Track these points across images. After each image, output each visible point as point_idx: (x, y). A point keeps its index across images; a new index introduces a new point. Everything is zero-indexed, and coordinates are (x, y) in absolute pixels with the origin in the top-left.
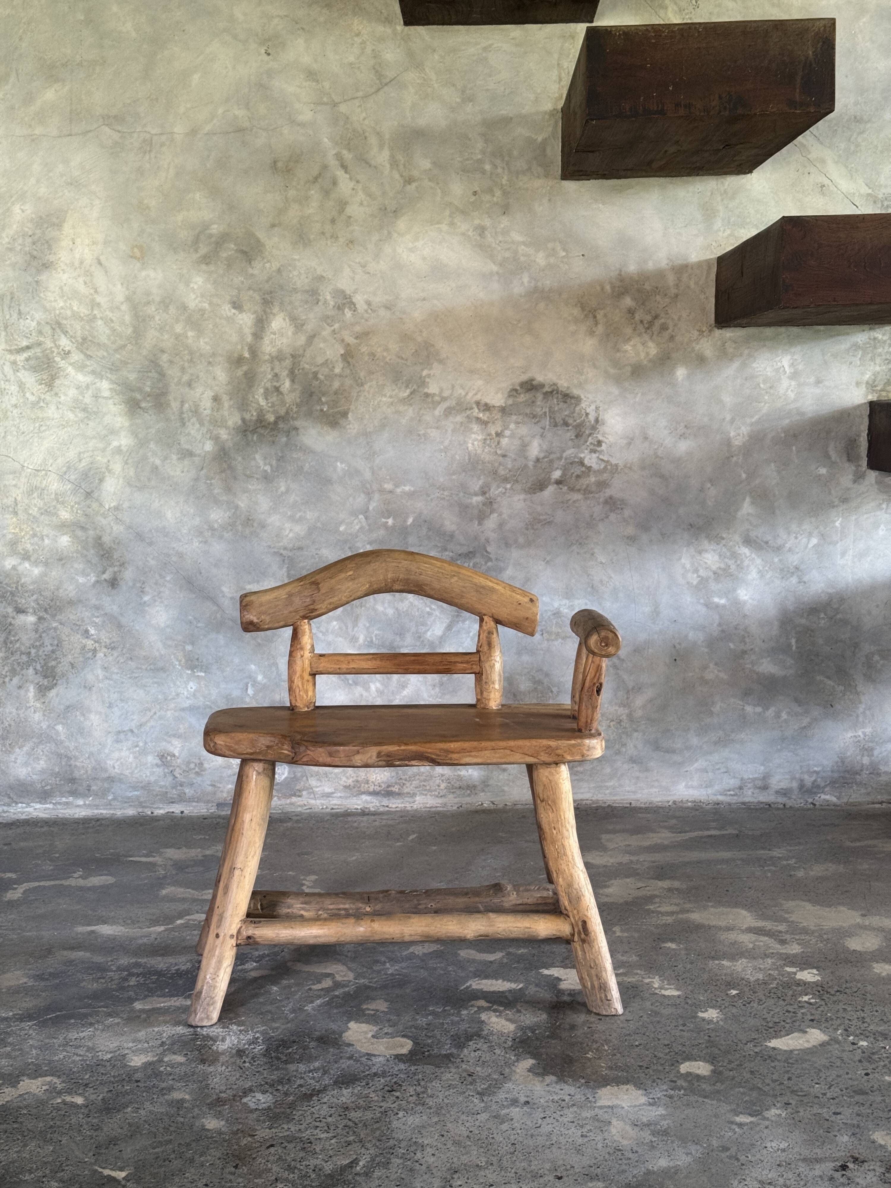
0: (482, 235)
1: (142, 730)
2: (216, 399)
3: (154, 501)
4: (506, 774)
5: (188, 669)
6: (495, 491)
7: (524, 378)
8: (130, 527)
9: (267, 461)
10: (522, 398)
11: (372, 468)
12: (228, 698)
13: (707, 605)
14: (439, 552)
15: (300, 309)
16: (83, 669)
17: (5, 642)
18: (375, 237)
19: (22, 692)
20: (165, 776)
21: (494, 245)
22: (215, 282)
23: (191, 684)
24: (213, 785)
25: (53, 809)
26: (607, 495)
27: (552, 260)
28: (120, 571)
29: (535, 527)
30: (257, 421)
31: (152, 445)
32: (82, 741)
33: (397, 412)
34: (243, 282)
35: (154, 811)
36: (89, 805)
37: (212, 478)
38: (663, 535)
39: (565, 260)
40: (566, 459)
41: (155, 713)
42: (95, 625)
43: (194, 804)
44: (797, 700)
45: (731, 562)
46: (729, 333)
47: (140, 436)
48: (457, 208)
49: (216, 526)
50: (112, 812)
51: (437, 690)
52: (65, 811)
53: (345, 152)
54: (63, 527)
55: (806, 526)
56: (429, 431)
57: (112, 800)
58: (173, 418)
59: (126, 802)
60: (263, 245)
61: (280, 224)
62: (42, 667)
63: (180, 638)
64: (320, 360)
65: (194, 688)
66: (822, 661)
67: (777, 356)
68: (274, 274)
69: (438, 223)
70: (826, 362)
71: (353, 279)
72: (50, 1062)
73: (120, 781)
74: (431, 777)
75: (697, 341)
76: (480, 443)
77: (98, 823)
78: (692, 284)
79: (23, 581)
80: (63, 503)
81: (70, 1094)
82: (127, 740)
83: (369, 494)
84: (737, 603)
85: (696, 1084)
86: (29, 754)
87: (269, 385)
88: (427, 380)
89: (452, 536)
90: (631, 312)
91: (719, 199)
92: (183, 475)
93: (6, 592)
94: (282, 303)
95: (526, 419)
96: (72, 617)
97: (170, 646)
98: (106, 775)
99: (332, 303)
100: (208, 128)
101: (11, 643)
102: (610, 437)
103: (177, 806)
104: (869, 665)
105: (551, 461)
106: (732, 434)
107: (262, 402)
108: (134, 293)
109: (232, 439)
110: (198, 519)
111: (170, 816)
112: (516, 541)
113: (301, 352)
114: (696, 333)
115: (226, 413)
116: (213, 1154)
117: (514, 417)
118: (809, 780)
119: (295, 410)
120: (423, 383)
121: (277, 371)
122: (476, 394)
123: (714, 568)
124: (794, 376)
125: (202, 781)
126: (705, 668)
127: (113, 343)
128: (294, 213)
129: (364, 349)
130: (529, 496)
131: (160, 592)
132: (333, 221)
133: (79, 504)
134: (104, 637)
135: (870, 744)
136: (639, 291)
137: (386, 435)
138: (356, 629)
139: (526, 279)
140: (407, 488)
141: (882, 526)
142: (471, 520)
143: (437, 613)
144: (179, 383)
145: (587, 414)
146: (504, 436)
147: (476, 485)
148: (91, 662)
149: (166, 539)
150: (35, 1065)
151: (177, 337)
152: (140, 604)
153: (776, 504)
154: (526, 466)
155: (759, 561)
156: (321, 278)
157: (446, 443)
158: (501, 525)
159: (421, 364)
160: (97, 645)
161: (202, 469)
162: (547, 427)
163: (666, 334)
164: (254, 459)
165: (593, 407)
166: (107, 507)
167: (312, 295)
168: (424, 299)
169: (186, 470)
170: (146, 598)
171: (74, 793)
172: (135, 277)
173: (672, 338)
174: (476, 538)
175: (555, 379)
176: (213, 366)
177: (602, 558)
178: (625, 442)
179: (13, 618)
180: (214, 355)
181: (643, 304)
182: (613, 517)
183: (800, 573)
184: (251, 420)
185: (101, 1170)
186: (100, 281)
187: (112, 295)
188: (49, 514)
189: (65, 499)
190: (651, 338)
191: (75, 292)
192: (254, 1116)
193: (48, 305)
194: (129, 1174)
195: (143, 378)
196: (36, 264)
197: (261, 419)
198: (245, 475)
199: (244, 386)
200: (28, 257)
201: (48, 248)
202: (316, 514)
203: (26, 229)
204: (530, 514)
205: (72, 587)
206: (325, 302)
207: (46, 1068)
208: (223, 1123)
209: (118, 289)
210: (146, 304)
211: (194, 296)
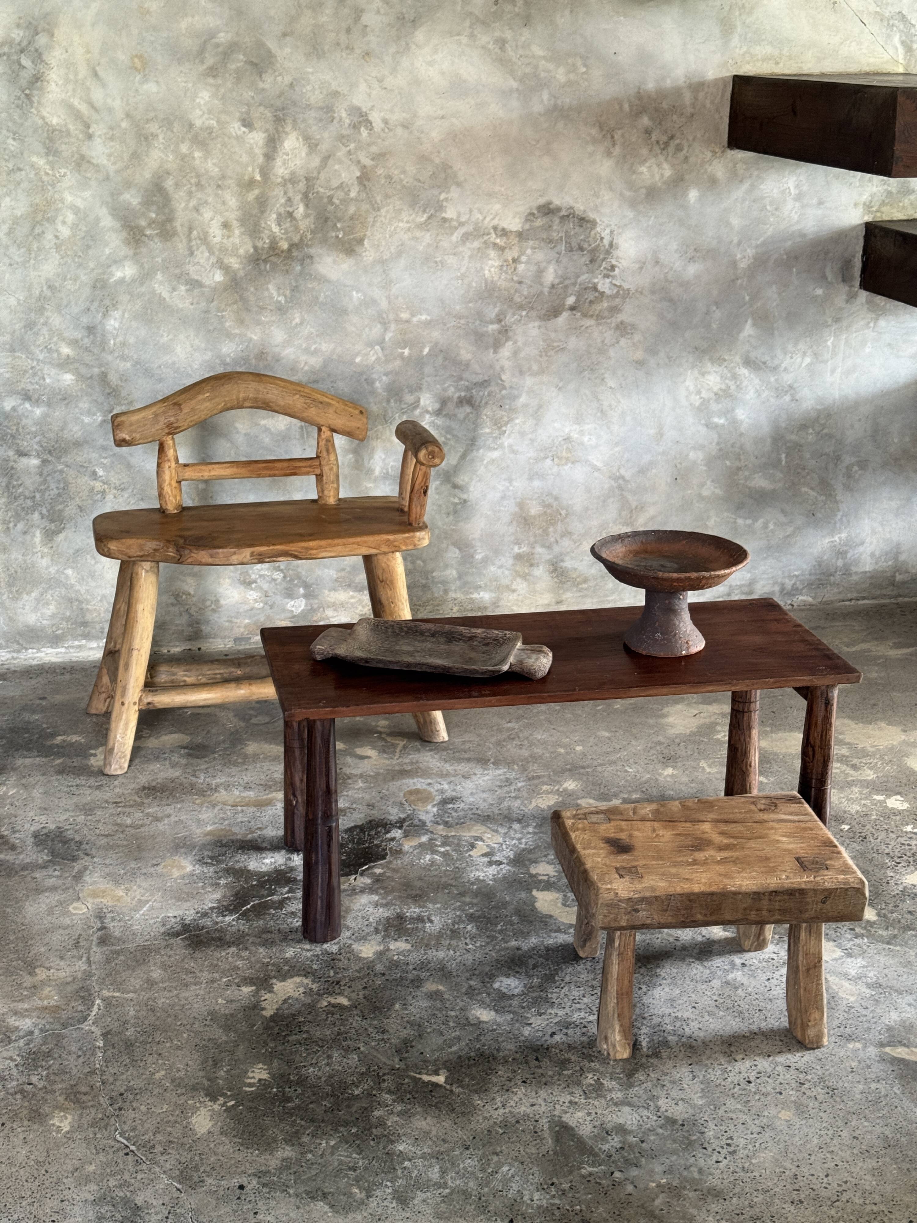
0: (502, 48)
2: (226, 225)
3: (162, 336)
4: (515, 594)
6: (510, 319)
7: (542, 201)
8: (137, 363)
9: (281, 291)
10: (539, 222)
11: (388, 298)
13: (707, 426)
14: (454, 382)
15: (314, 128)
16: (91, 512)
17: (7, 487)
18: (392, 49)
19: (28, 537)
20: (181, 615)
21: (514, 59)
22: (223, 98)
24: (230, 621)
25: (66, 653)
26: (619, 320)
27: (572, 76)
29: (549, 354)
30: (270, 248)
31: (159, 276)
32: (93, 584)
33: (415, 238)
34: (253, 98)
35: (170, 649)
37: (223, 311)
38: (669, 358)
39: (585, 76)
40: (580, 284)
42: (104, 466)
43: (211, 640)
44: (783, 511)
45: (731, 383)
46: (740, 155)
47: (144, 266)
48: (477, 19)
49: (228, 360)
51: (451, 517)
52: (80, 654)
54: (65, 364)
55: (801, 346)
56: (446, 257)
58: (180, 246)
60: (274, 57)
61: (292, 33)
62: (48, 511)
64: (335, 183)
66: (808, 474)
67: (784, 177)
68: (287, 88)
69: (458, 35)
70: (828, 183)
71: (369, 95)
72: (286, 961)
74: (444, 601)
75: (710, 162)
76: (496, 270)
78: (708, 102)
79: (24, 422)
80: (64, 340)
81: (330, 994)
83: (385, 324)
84: (734, 422)
85: (873, 930)
86: (38, 601)
87: (282, 210)
88: (445, 204)
89: (467, 365)
90: (648, 132)
91: (737, 13)
92: (192, 307)
93: (6, 435)
94: (294, 121)
95: (542, 244)
96: (79, 459)
99: (347, 121)
101: (14, 487)
102: (623, 261)
103: (194, 643)
104: (849, 475)
105: (566, 287)
106: (739, 256)
107: (275, 229)
108: (136, 109)
109: (244, 268)
111: (186, 653)
112: (530, 369)
113: (315, 174)
114: (709, 154)
115: (237, 241)
116: (509, 1047)
117: (531, 243)
118: (789, 584)
119: (309, 237)
120: (440, 208)
121: (290, 194)
122: (493, 219)
123: (715, 389)
124: (799, 197)
125: (219, 618)
126: (702, 485)
127: (114, 163)
128: (306, 21)
129: (380, 171)
130: (543, 323)
132: (348, 31)
133: (81, 340)
134: (114, 479)
135: (845, 548)
136: (656, 110)
137: (402, 262)
139: (545, 96)
140: (423, 317)
141: (869, 344)
142: (487, 348)
143: (452, 442)
144: (186, 208)
145: (602, 238)
146: (521, 263)
147: (492, 312)
148: (100, 504)
149: (175, 375)
150: (273, 965)
151: (183, 158)
153: (775, 325)
154: (542, 292)
155: (757, 381)
156: (336, 94)
157: (463, 270)
158: (515, 353)
159: (439, 187)
160: (106, 486)
161: (213, 301)
162: (563, 252)
163: (681, 155)
164: (268, 289)
165: (608, 231)
166: (112, 342)
167: (327, 113)
168: (443, 117)
169: (195, 302)
171: (87, 636)
172: (137, 91)
173: (686, 158)
174: (491, 367)
175: (572, 203)
176: (222, 189)
177: (611, 383)
178: (637, 266)
179: (15, 461)
180: (223, 177)
181: (660, 124)
182: (623, 342)
183: (792, 392)
184: (263, 248)
185: (418, 1076)
186: (98, 95)
187: (110, 110)
188: (50, 351)
189: (66, 335)
190: (666, 160)
191: (70, 107)
192: (515, 1002)
193: (40, 122)
194: (447, 1078)
195: (147, 203)
196: (25, 75)
197: (273, 246)
198: (258, 306)
199: (255, 212)
200: (16, 67)
201: (38, 57)
202: (332, 346)
203: (13, 35)
204: (544, 341)
205: (76, 428)
206: (341, 119)
207: (286, 968)
208: (493, 1013)
209: (117, 104)
210: (148, 121)
211: (201, 113)
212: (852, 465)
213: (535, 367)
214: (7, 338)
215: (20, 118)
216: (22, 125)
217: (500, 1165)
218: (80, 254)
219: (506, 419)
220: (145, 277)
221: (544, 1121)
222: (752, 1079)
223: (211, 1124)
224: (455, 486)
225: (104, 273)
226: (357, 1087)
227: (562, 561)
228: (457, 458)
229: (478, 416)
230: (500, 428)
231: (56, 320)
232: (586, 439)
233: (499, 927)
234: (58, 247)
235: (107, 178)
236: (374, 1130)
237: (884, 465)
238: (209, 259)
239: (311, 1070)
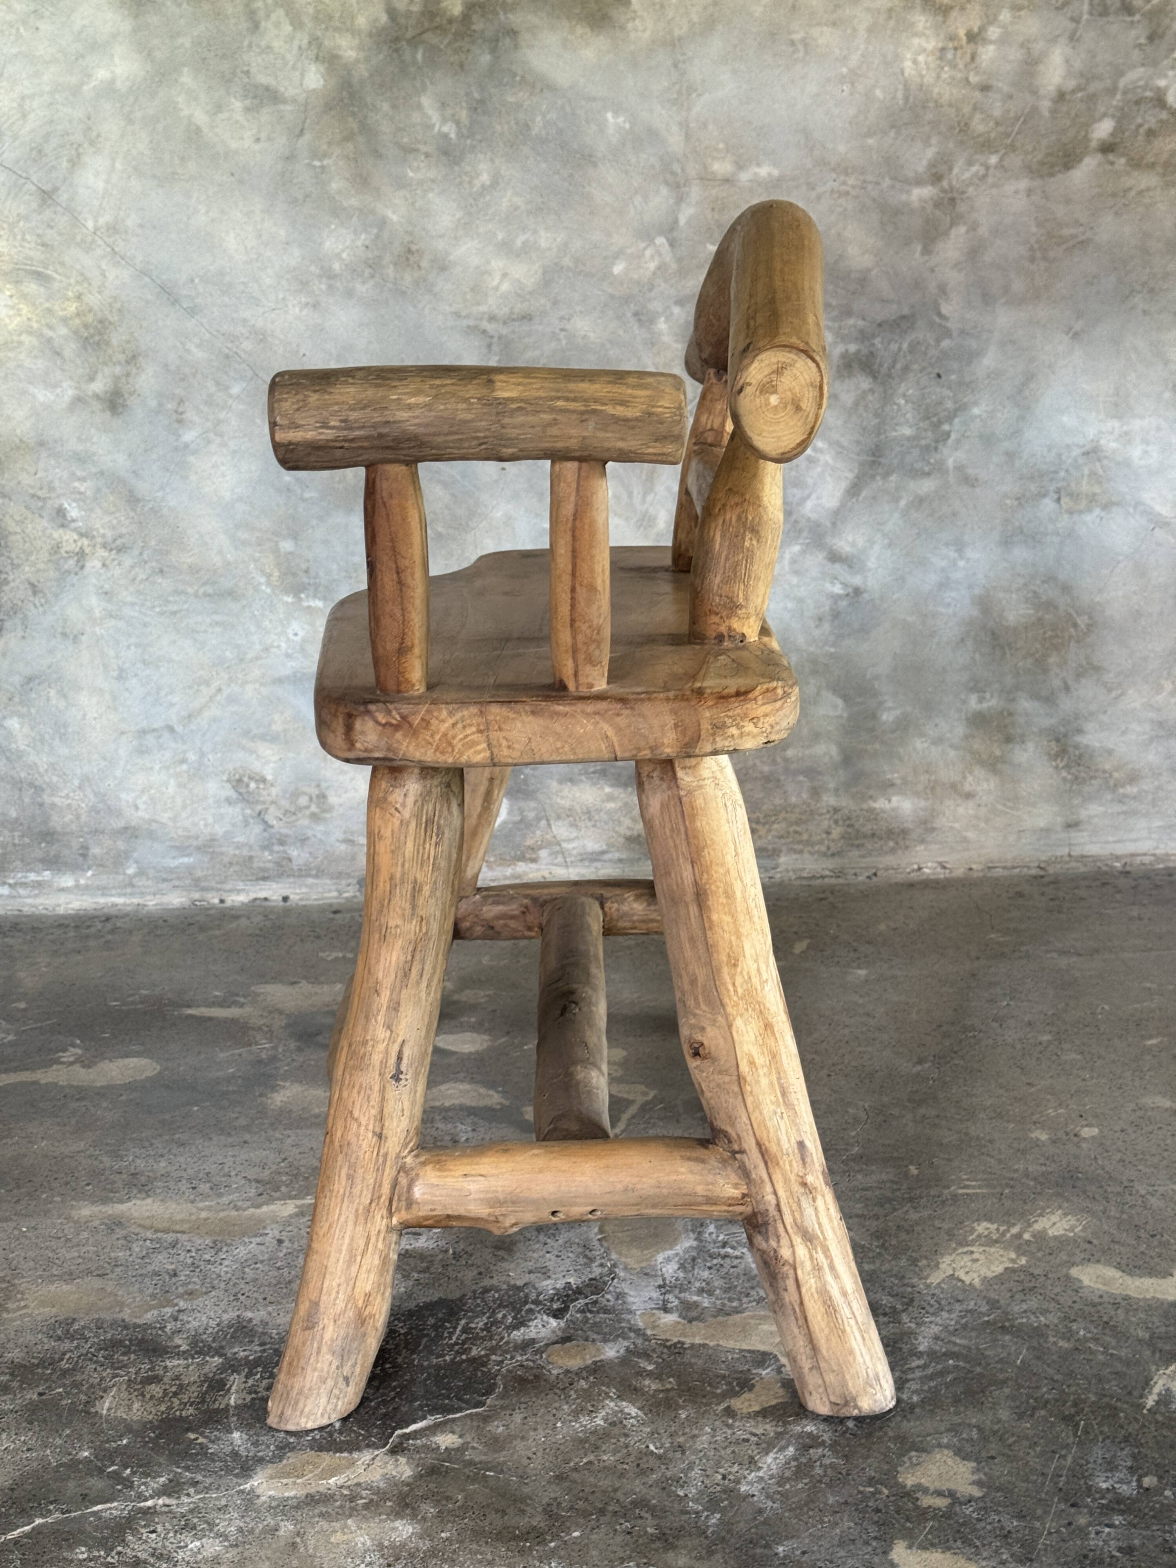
1: (193, 727)
4: (971, 804)
5: (286, 591)
8: (144, 273)
9: (449, 112)
11: (684, 125)
14: (833, 320)
16: (56, 596)
20: (246, 824)
23: (295, 626)
24: (350, 841)
25: (11, 897)
28: (128, 375)
29: (1051, 254)
30: (423, 13)
31: (186, 78)
32: (63, 751)
35: (225, 896)
36: (87, 887)
37: (325, 155)
40: (1125, 93)
41: (219, 690)
43: (310, 881)
47: (158, 55)
49: (337, 266)
50: (136, 901)
51: (827, 627)
52: (38, 901)
56: (815, 31)
57: (136, 875)
59: (165, 880)
65: (301, 633)
73: (151, 835)
74: (812, 813)
76: (930, 59)
77: (109, 926)
82: (161, 748)
83: (678, 186)
89: (863, 280)
92: (257, 147)
96: (26, 479)
98: (121, 824)
103: (274, 885)
105: (1092, 98)
109: (367, 60)
110: (296, 252)
111: (258, 907)
112: (1006, 289)
125: (326, 833)
130: (1038, 183)
131: (219, 422)
133: (27, 218)
137: (716, 44)
138: (650, 498)
140: (764, 171)
146: (985, 41)
148: (75, 579)
149: (226, 299)
152: (176, 449)
154: (1035, 110)
157: (854, 59)
158: (974, 253)
160: (86, 542)
162: (1085, 17)
164: (419, 107)
166: (90, 224)
169: (263, 136)
170: (189, 436)
171: (54, 863)
174: (918, 285)
184: (408, 14)
202: (561, 237)
204: (1039, 225)
213: (1018, 286)
219: (949, 405)
224: (834, 557)
227: (1080, 731)
228: (839, 493)
229: (887, 398)
230: (937, 426)
232: (1136, 452)
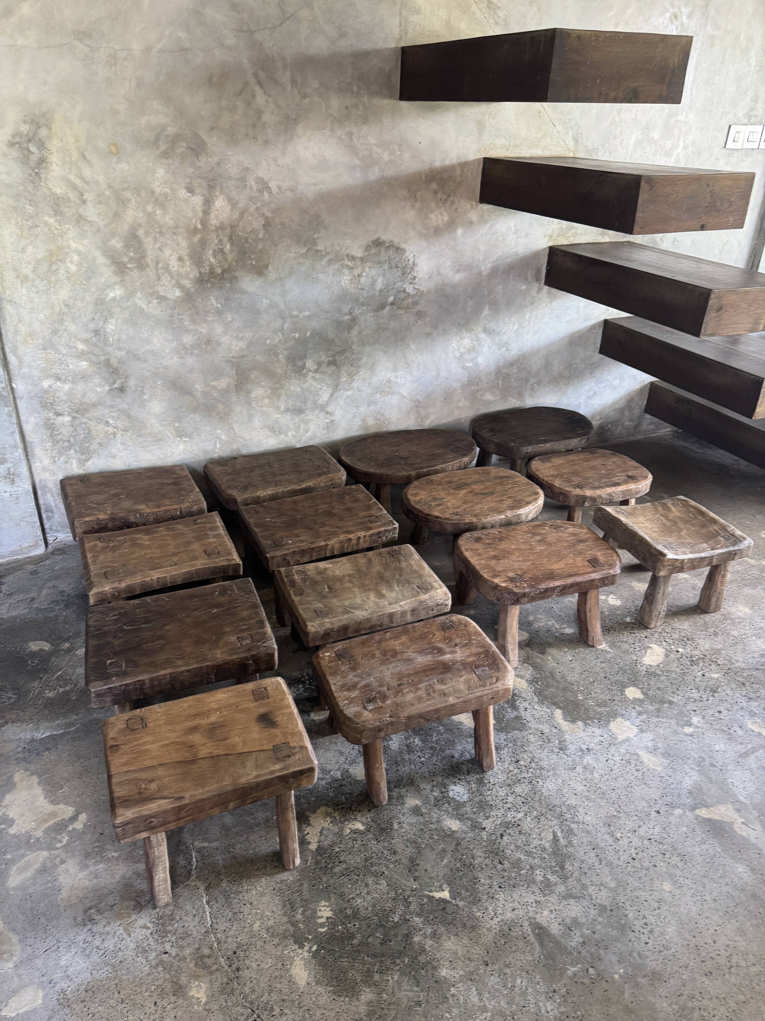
0: (350, 138)
2: (180, 259)
3: (144, 333)
6: (357, 312)
7: (374, 237)
10: (373, 251)
12: (205, 452)
13: (463, 368)
17: (51, 436)
18: (282, 139)
19: (68, 465)
21: (358, 146)
22: (173, 173)
26: (417, 309)
27: (392, 157)
33: (299, 263)
34: (193, 172)
38: (444, 331)
39: (400, 157)
42: (113, 417)
45: (476, 343)
46: (486, 207)
48: (335, 118)
53: (260, 72)
54: (81, 355)
55: (513, 320)
58: (151, 274)
60: (206, 144)
61: (217, 128)
62: (80, 448)
63: (171, 419)
64: (249, 229)
67: (508, 221)
68: (215, 166)
69: (323, 129)
70: (530, 223)
71: (269, 170)
75: (469, 211)
78: (469, 174)
79: (58, 394)
80: (79, 340)
81: (349, 821)
84: (477, 365)
85: (645, 707)
87: (216, 248)
88: (317, 241)
90: (435, 193)
91: (487, 117)
93: (47, 403)
95: (375, 265)
97: (164, 425)
99: (255, 187)
100: (159, 46)
101: (55, 435)
102: (420, 274)
106: (483, 268)
107: (212, 260)
108: (115, 181)
113: (236, 224)
114: (470, 206)
115: (189, 269)
116: (478, 854)
117: (368, 264)
119: (234, 264)
120: (315, 243)
121: (221, 237)
122: (346, 250)
123: (468, 347)
124: (516, 232)
127: (103, 220)
128: (226, 119)
129: (277, 220)
132: (254, 126)
134: (120, 424)
136: (440, 179)
139: (377, 170)
141: (547, 316)
144: (153, 249)
147: (346, 308)
151: (149, 215)
153: (500, 308)
155: (489, 341)
156: (247, 169)
159: (314, 230)
161: (175, 309)
163: (454, 207)
165: (412, 255)
167: (242, 182)
172: (114, 169)
173: (456, 209)
175: (392, 238)
176: (176, 235)
177: (413, 347)
178: (428, 276)
179: (54, 420)
180: (177, 227)
181: (442, 188)
182: (420, 322)
183: (507, 346)
185: (431, 894)
186: (87, 172)
187: (97, 183)
188: (70, 348)
189: (80, 336)
190: (445, 210)
191: (69, 182)
192: (468, 809)
193: (48, 192)
194: (450, 892)
195: (127, 246)
196: (34, 158)
197: (212, 272)
198: (205, 311)
199: (199, 249)
200: (26, 152)
201: (42, 145)
203: (22, 129)
205: (93, 395)
206: (251, 186)
207: (313, 799)
208: (458, 822)
209: (101, 178)
210: (124, 190)
211: (159, 184)
212: (534, 383)
214: (41, 341)
215: (33, 190)
216: (35, 195)
217: (514, 977)
218: (84, 282)
220: (130, 295)
221: (526, 924)
222: (634, 855)
223: (306, 973)
225: (101, 294)
226: (394, 913)
231: (72, 328)
233: (434, 739)
234: (69, 278)
235: (99, 230)
236: (420, 957)
237: (550, 382)
238: (170, 282)
239: (359, 901)
